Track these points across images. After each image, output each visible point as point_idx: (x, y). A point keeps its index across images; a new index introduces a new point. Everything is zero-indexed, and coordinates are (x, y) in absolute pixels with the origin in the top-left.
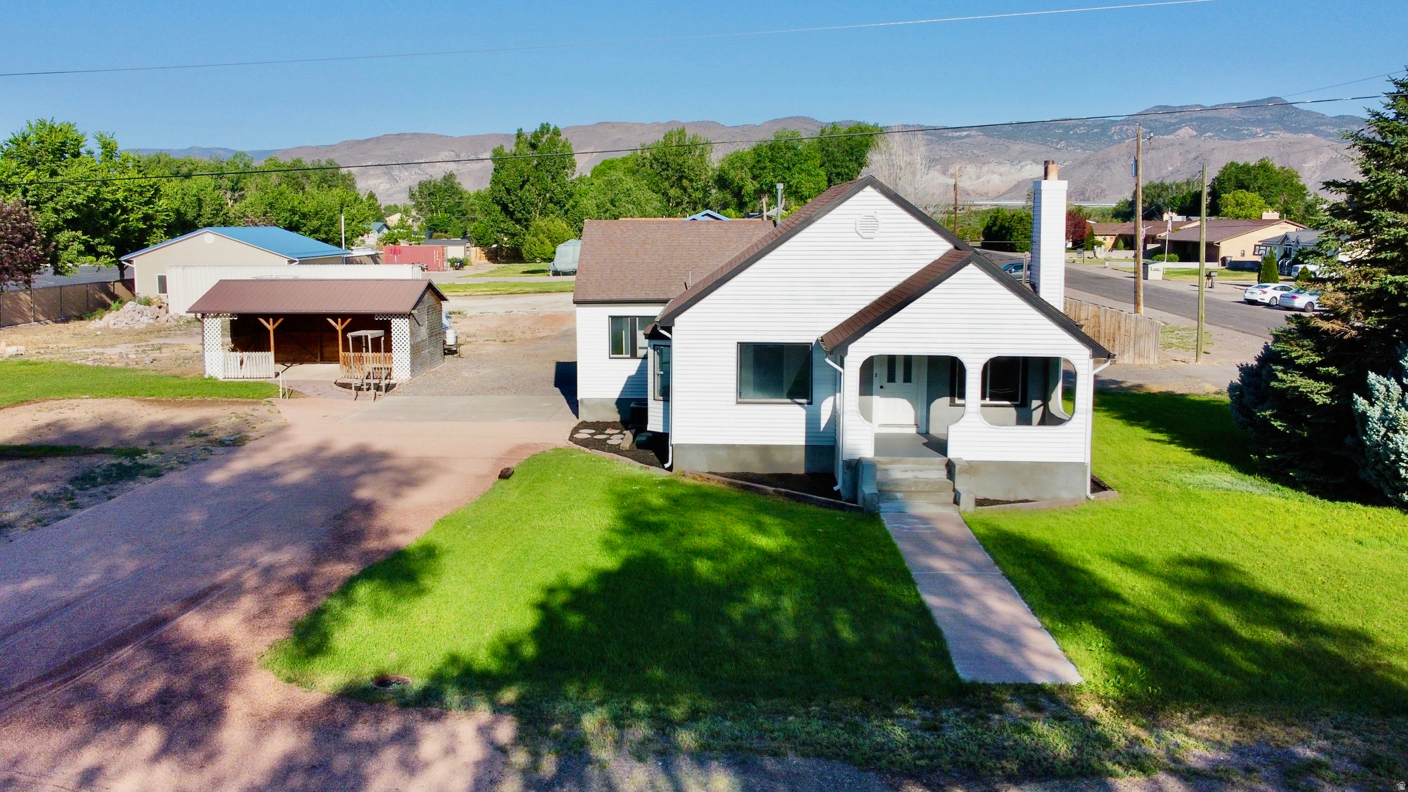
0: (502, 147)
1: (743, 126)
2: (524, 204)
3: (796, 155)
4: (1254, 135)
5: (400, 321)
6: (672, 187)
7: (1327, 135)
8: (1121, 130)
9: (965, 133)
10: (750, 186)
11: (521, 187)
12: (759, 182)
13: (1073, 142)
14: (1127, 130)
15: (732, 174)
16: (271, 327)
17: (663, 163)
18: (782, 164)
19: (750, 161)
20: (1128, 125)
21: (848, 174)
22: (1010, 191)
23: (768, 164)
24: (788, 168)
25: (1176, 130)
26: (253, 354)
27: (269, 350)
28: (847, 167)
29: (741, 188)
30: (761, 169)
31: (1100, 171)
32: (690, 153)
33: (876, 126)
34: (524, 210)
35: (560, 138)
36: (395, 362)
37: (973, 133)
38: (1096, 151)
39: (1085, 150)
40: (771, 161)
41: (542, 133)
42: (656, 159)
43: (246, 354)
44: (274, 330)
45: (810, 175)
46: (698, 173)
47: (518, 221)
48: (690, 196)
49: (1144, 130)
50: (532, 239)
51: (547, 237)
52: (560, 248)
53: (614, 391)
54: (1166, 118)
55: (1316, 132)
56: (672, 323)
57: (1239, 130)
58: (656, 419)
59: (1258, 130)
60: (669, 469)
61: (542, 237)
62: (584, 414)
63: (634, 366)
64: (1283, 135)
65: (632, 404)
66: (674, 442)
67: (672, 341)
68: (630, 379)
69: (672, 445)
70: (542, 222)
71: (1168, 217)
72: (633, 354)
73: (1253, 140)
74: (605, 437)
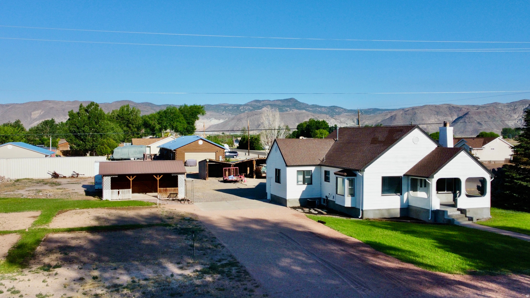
0: (72, 111)
1: (105, 103)
2: (84, 133)
3: (175, 115)
4: (287, 111)
5: (181, 176)
6: (124, 126)
7: (309, 111)
8: (244, 108)
10: (158, 127)
11: (84, 126)
12: (161, 125)
13: (228, 112)
14: (246, 108)
15: (151, 122)
16: (131, 180)
17: (121, 118)
18: (170, 119)
19: (157, 117)
20: (246, 106)
21: (191, 123)
23: (164, 118)
24: (172, 120)
25: (262, 108)
26: (123, 190)
27: (130, 188)
28: (191, 120)
29: (154, 127)
30: (161, 120)
31: (238, 122)
32: (132, 114)
33: (200, 105)
34: (85, 135)
35: (99, 107)
36: (179, 191)
38: (236, 115)
39: (232, 115)
40: (165, 117)
41: (91, 105)
42: (118, 116)
43: (121, 190)
44: (132, 181)
45: (180, 123)
46: (135, 121)
47: (82, 140)
48: (132, 130)
49: (251, 108)
50: (101, 147)
51: (108, 146)
52: (116, 150)
53: (298, 196)
54: (258, 104)
55: (306, 110)
56: (364, 171)
57: (282, 109)
58: (348, 202)
59: (288, 109)
60: (361, 218)
61: (106, 146)
62: (289, 204)
63: (304, 187)
64: (296, 111)
65: (308, 200)
66: (364, 209)
67: (362, 177)
68: (303, 191)
69: (362, 210)
70: (105, 140)
71: (301, 138)
72: (304, 183)
73: (287, 112)
74: (309, 211)
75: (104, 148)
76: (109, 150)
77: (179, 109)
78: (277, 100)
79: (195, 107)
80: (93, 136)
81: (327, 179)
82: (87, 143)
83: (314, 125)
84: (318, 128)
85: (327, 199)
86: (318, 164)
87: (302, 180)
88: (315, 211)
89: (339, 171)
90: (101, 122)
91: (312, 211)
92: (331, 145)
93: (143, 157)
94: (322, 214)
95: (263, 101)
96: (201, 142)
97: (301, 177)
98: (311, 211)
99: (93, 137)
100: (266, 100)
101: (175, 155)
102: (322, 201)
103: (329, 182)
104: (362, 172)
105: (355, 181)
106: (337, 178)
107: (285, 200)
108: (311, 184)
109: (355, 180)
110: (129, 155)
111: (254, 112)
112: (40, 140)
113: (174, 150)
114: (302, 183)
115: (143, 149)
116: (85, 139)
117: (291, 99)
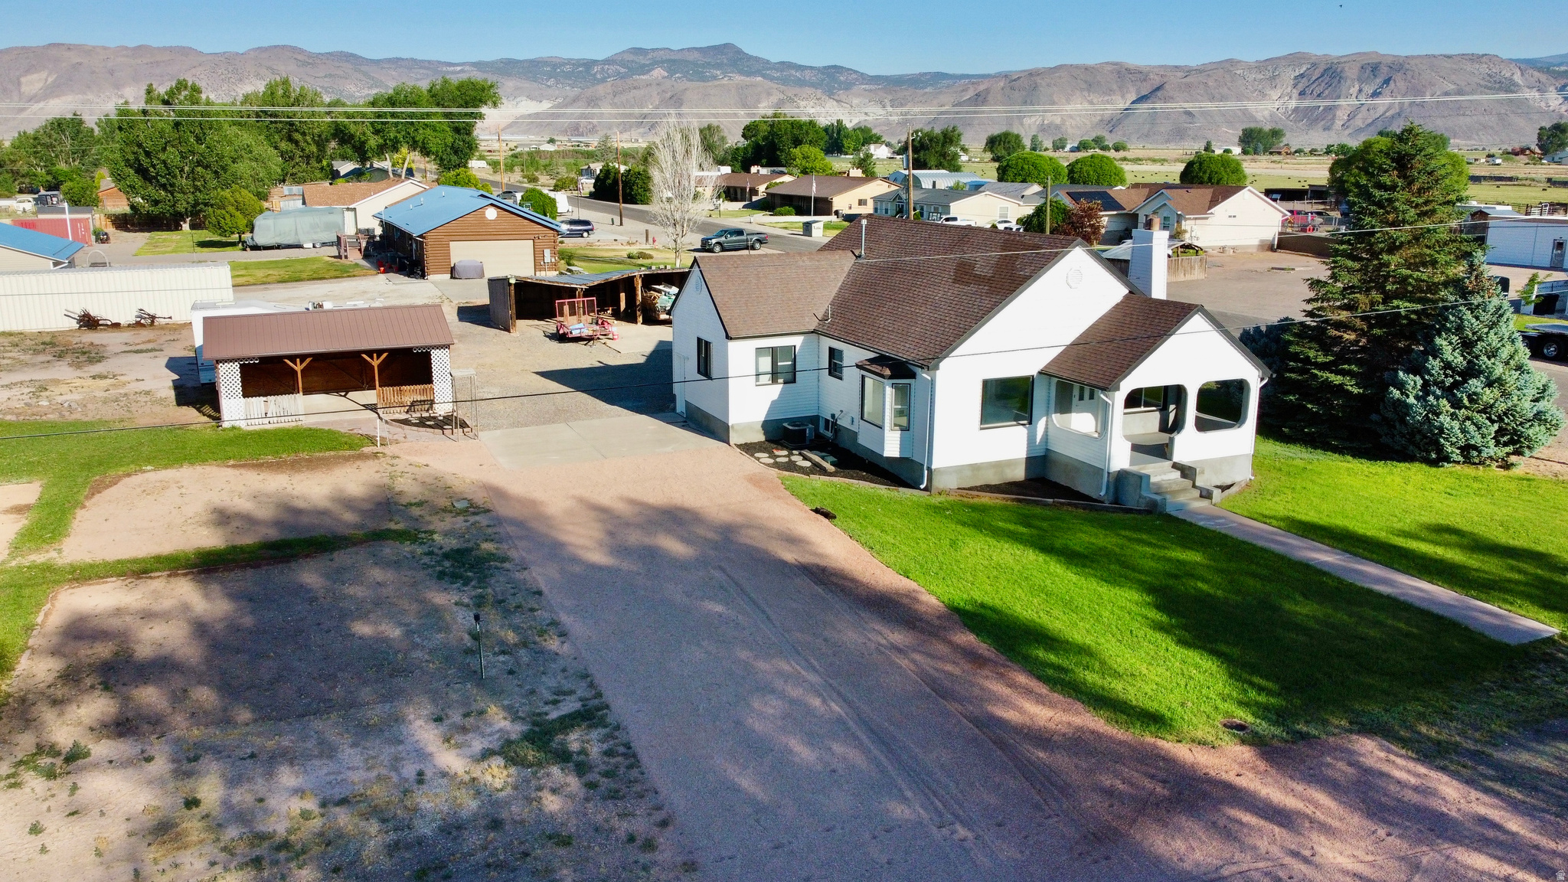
0: (127, 103)
2: (168, 169)
4: (715, 78)
5: (440, 352)
7: (772, 79)
8: (603, 69)
9: (459, 68)
10: (373, 141)
11: (164, 150)
12: (382, 137)
13: (562, 79)
14: (608, 69)
15: (352, 128)
17: (271, 116)
20: (609, 64)
21: (465, 129)
22: (510, 126)
23: (390, 119)
24: (412, 124)
25: (649, 71)
26: (279, 398)
29: (363, 143)
30: (382, 123)
32: (299, 105)
34: (169, 174)
35: (202, 95)
36: (436, 393)
37: (467, 68)
38: (583, 90)
41: (178, 89)
42: (262, 109)
44: (302, 370)
45: (435, 130)
46: (311, 126)
47: (164, 187)
48: (303, 150)
49: (623, 70)
50: (219, 212)
51: (237, 209)
52: (259, 222)
53: (760, 415)
54: (641, 60)
55: (764, 76)
56: (937, 368)
57: (702, 72)
58: (892, 447)
59: (718, 72)
60: (926, 489)
61: (231, 209)
62: (734, 438)
63: (776, 390)
64: (738, 78)
65: (786, 425)
66: (933, 467)
67: (933, 383)
68: (773, 403)
69: (929, 469)
70: (227, 193)
71: (754, 169)
72: (774, 381)
73: (716, 83)
74: (786, 460)
75: (227, 216)
76: (242, 221)
77: (430, 91)
78: (689, 50)
79: (471, 86)
80: (192, 176)
81: (835, 369)
82: (179, 196)
83: (786, 134)
84: (797, 142)
85: (835, 424)
86: (812, 328)
87: (769, 369)
88: (805, 458)
89: (868, 360)
90: (212, 137)
91: (797, 459)
92: (847, 269)
93: (335, 239)
94: (823, 471)
95: (653, 50)
96: (491, 214)
97: (766, 364)
98: (794, 458)
99: (194, 179)
100: (661, 49)
101: (422, 248)
102: (822, 424)
103: (841, 379)
104: (931, 372)
105: (913, 390)
106: (863, 377)
107: (726, 428)
108: (794, 381)
109: (913, 387)
110: (296, 234)
111: (629, 81)
112: (49, 173)
113: (421, 236)
114: (766, 379)
115: (335, 218)
116: (172, 185)
117: (726, 46)
